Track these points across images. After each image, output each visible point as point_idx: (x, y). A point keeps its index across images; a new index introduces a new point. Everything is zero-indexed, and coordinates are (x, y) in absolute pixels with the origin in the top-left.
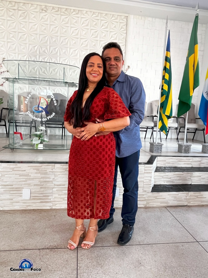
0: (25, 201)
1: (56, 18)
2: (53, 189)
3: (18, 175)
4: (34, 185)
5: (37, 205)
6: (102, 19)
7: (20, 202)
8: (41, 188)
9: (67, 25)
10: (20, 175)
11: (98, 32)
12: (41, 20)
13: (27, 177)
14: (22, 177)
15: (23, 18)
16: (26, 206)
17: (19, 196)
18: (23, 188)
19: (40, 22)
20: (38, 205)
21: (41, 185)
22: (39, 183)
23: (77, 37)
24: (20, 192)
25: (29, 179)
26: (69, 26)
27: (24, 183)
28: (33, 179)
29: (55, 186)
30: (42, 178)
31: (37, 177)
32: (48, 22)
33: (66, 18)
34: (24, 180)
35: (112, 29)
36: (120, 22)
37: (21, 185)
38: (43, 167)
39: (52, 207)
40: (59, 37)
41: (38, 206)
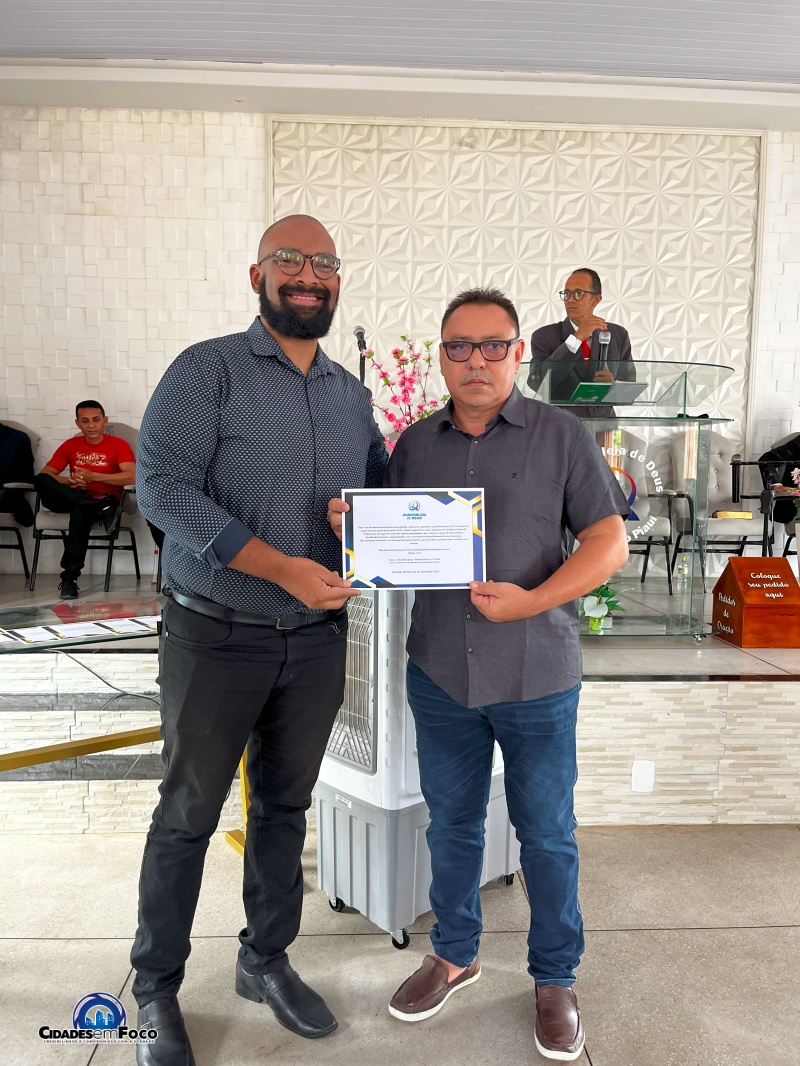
0: (637, 800)
1: (504, 166)
2: (722, 762)
3: (622, 716)
4: (666, 749)
5: (672, 812)
6: (668, 153)
7: (623, 800)
8: (686, 757)
9: (545, 188)
10: (628, 719)
11: (653, 200)
12: (455, 177)
13: (646, 724)
14: (632, 724)
15: (395, 176)
16: (639, 815)
17: (619, 781)
18: (632, 757)
19: (454, 183)
20: (675, 810)
21: (686, 749)
22: (680, 743)
23: (578, 225)
24: (624, 770)
25: (650, 731)
26: (550, 192)
27: (636, 741)
28: (662, 729)
29: (727, 753)
30: (689, 726)
31: (675, 725)
32: (480, 184)
33: (542, 162)
34: (638, 732)
35: (706, 186)
36: (732, 160)
37: (630, 746)
38: (694, 691)
39: (714, 819)
40: (515, 233)
41: (673, 815)
